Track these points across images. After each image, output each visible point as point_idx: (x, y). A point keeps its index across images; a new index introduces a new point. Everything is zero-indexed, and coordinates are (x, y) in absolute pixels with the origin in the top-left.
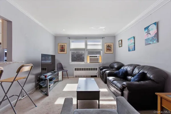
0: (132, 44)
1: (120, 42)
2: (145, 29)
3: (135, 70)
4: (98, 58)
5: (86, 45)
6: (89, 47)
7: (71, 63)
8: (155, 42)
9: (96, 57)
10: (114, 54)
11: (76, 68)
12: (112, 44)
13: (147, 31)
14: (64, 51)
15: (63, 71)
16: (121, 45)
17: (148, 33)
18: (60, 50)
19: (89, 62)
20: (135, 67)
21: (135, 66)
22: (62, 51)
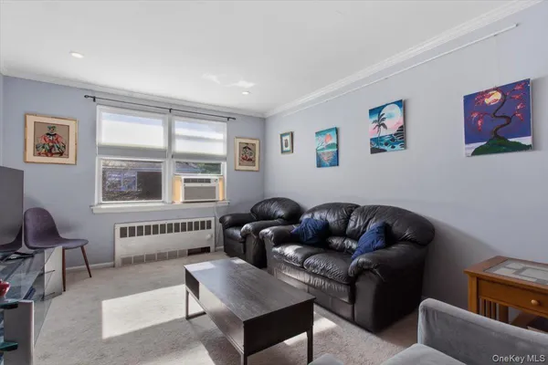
0: (329, 146)
1: (284, 138)
2: (372, 112)
3: (353, 218)
4: (214, 188)
5: (171, 137)
6: (181, 147)
7: (103, 207)
8: (398, 147)
9: (208, 181)
10: (262, 172)
11: (123, 226)
12: (256, 142)
13: (376, 118)
14: (61, 154)
15: (66, 245)
16: (289, 148)
17: (381, 124)
18: (36, 147)
19: (180, 198)
20: (352, 211)
21: (351, 209)
22: (49, 153)
